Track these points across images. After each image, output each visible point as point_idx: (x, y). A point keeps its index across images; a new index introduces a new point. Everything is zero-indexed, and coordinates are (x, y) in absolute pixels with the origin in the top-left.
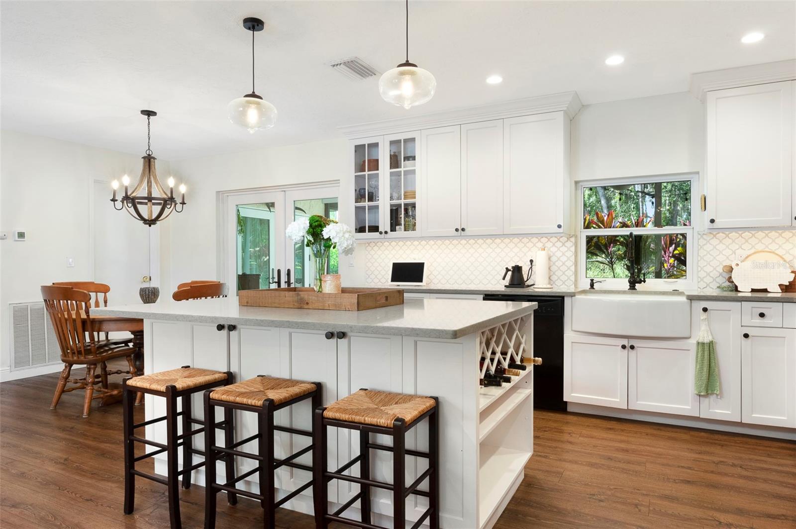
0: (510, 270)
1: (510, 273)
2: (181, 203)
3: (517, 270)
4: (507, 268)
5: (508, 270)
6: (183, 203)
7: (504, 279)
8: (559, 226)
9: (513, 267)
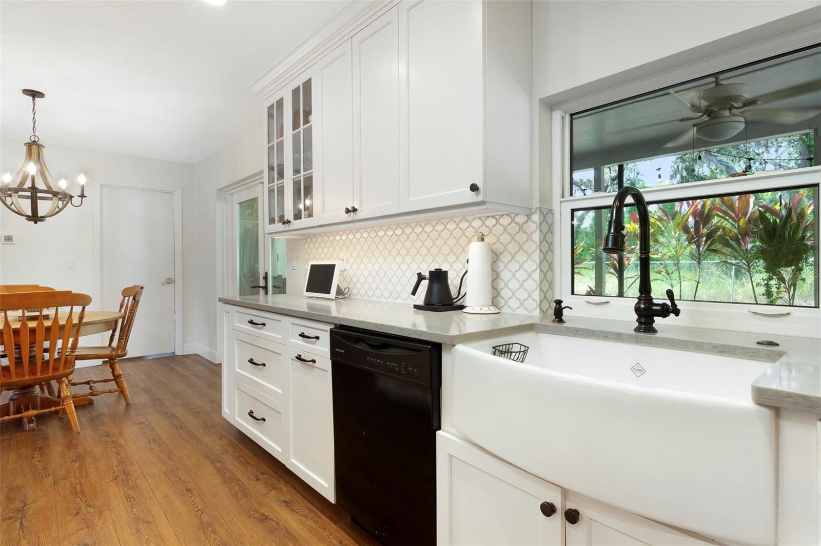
0: (425, 279)
1: (425, 284)
2: (79, 196)
3: (439, 277)
4: (419, 275)
5: (421, 277)
6: (82, 196)
7: (414, 293)
8: (474, 188)
9: (431, 273)
